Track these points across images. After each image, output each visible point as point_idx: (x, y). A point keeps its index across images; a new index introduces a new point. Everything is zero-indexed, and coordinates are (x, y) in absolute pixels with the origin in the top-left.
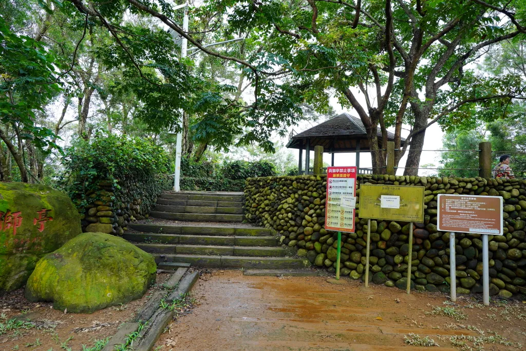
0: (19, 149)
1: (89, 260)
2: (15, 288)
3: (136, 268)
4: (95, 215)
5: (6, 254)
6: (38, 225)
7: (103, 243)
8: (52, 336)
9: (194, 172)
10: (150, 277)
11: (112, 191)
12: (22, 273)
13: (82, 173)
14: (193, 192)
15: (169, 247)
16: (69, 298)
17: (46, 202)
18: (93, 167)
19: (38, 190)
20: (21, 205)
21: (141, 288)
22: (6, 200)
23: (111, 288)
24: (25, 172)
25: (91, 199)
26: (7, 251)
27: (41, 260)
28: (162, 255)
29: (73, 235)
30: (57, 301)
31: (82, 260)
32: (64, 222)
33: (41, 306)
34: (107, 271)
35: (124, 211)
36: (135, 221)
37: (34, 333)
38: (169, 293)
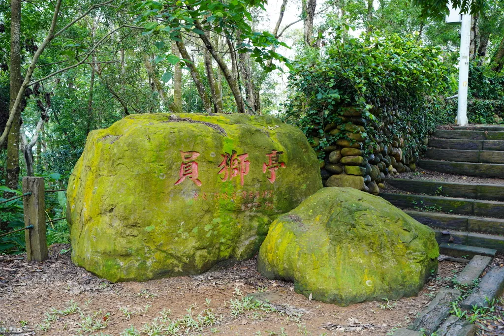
0: (233, 70)
1: (337, 227)
2: (246, 257)
3: (407, 248)
4: (338, 162)
5: (234, 211)
6: (269, 173)
7: (356, 204)
8: (298, 328)
9: (492, 91)
10: (429, 264)
11: (362, 124)
12: (253, 239)
13: (319, 96)
14: (491, 126)
15: (455, 219)
16: (314, 279)
17: (276, 141)
18: (334, 88)
19: (265, 123)
20: (247, 144)
21: (416, 280)
22: (230, 138)
23: (372, 273)
24: (241, 103)
25: (331, 137)
26: (235, 207)
27: (275, 222)
28: (445, 232)
29: (311, 190)
30: (298, 282)
31: (328, 226)
32: (299, 170)
33: (279, 286)
34: (365, 247)
35: (380, 157)
36: (395, 173)
37: (276, 320)
38: (463, 293)
